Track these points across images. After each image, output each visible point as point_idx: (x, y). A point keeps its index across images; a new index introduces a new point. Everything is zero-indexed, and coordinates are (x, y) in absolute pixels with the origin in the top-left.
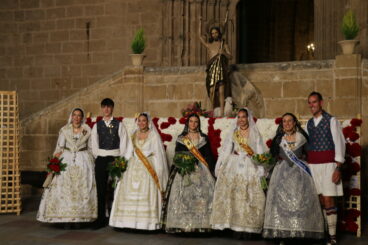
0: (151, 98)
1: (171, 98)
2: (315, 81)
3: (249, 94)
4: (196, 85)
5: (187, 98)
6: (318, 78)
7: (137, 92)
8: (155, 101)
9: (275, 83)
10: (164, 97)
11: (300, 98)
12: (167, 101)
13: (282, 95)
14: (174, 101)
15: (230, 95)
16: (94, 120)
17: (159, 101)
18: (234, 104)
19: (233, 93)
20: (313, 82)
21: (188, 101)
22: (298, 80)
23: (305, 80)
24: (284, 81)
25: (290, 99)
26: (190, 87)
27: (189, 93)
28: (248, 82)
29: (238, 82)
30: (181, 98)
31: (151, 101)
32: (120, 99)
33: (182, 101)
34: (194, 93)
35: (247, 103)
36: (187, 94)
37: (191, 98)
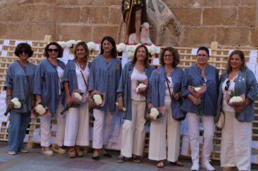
0: (64, 21)
1: (85, 22)
2: (237, 8)
4: (112, 9)
5: (102, 22)
6: (240, 5)
7: (48, 14)
8: (68, 24)
9: (195, 9)
10: (77, 21)
11: (221, 26)
12: (80, 24)
13: (201, 23)
14: (89, 25)
17: (73, 24)
18: (152, 30)
20: (235, 10)
21: (103, 25)
22: (219, 7)
23: (227, 7)
24: (204, 8)
25: (209, 26)
26: (105, 11)
27: (104, 17)
28: (166, 7)
29: (156, 7)
30: (95, 23)
31: (63, 24)
32: (31, 20)
33: (95, 25)
34: (109, 17)
35: (164, 29)
36: (102, 19)
37: (106, 22)
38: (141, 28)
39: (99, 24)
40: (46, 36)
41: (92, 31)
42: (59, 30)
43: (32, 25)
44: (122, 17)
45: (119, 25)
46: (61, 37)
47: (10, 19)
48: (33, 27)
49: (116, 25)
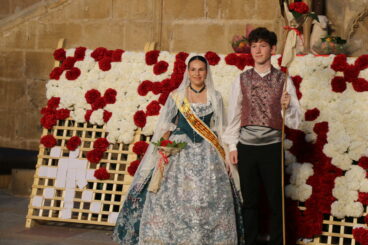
0: (177, 17)
1: (213, 18)
3: (361, 10)
5: (243, 16)
7: (150, 6)
8: (184, 22)
10: (201, 14)
12: (205, 22)
14: (218, 21)
15: (324, 12)
16: (70, 53)
17: (192, 22)
18: (329, 30)
19: (330, 8)
21: (244, 22)
27: (246, 8)
30: (231, 18)
31: (176, 22)
32: (121, 16)
33: (231, 22)
34: (256, 8)
35: (356, 27)
36: (243, 10)
37: (251, 17)
38: (313, 25)
39: (237, 21)
40: (147, 44)
41: (226, 33)
42: (169, 31)
43: (123, 26)
44: (279, 7)
45: (272, 22)
46: (172, 44)
47: (87, 15)
48: (124, 29)
49: (267, 21)
